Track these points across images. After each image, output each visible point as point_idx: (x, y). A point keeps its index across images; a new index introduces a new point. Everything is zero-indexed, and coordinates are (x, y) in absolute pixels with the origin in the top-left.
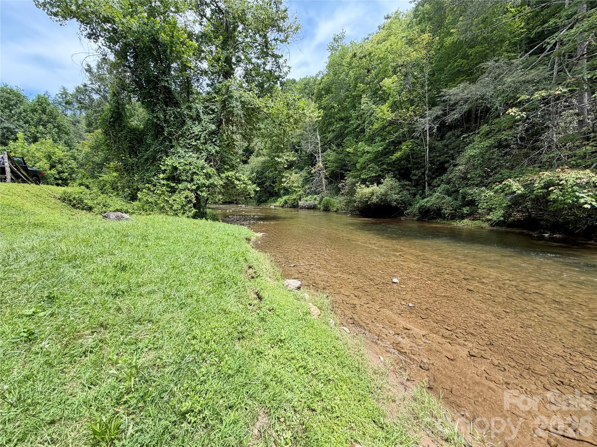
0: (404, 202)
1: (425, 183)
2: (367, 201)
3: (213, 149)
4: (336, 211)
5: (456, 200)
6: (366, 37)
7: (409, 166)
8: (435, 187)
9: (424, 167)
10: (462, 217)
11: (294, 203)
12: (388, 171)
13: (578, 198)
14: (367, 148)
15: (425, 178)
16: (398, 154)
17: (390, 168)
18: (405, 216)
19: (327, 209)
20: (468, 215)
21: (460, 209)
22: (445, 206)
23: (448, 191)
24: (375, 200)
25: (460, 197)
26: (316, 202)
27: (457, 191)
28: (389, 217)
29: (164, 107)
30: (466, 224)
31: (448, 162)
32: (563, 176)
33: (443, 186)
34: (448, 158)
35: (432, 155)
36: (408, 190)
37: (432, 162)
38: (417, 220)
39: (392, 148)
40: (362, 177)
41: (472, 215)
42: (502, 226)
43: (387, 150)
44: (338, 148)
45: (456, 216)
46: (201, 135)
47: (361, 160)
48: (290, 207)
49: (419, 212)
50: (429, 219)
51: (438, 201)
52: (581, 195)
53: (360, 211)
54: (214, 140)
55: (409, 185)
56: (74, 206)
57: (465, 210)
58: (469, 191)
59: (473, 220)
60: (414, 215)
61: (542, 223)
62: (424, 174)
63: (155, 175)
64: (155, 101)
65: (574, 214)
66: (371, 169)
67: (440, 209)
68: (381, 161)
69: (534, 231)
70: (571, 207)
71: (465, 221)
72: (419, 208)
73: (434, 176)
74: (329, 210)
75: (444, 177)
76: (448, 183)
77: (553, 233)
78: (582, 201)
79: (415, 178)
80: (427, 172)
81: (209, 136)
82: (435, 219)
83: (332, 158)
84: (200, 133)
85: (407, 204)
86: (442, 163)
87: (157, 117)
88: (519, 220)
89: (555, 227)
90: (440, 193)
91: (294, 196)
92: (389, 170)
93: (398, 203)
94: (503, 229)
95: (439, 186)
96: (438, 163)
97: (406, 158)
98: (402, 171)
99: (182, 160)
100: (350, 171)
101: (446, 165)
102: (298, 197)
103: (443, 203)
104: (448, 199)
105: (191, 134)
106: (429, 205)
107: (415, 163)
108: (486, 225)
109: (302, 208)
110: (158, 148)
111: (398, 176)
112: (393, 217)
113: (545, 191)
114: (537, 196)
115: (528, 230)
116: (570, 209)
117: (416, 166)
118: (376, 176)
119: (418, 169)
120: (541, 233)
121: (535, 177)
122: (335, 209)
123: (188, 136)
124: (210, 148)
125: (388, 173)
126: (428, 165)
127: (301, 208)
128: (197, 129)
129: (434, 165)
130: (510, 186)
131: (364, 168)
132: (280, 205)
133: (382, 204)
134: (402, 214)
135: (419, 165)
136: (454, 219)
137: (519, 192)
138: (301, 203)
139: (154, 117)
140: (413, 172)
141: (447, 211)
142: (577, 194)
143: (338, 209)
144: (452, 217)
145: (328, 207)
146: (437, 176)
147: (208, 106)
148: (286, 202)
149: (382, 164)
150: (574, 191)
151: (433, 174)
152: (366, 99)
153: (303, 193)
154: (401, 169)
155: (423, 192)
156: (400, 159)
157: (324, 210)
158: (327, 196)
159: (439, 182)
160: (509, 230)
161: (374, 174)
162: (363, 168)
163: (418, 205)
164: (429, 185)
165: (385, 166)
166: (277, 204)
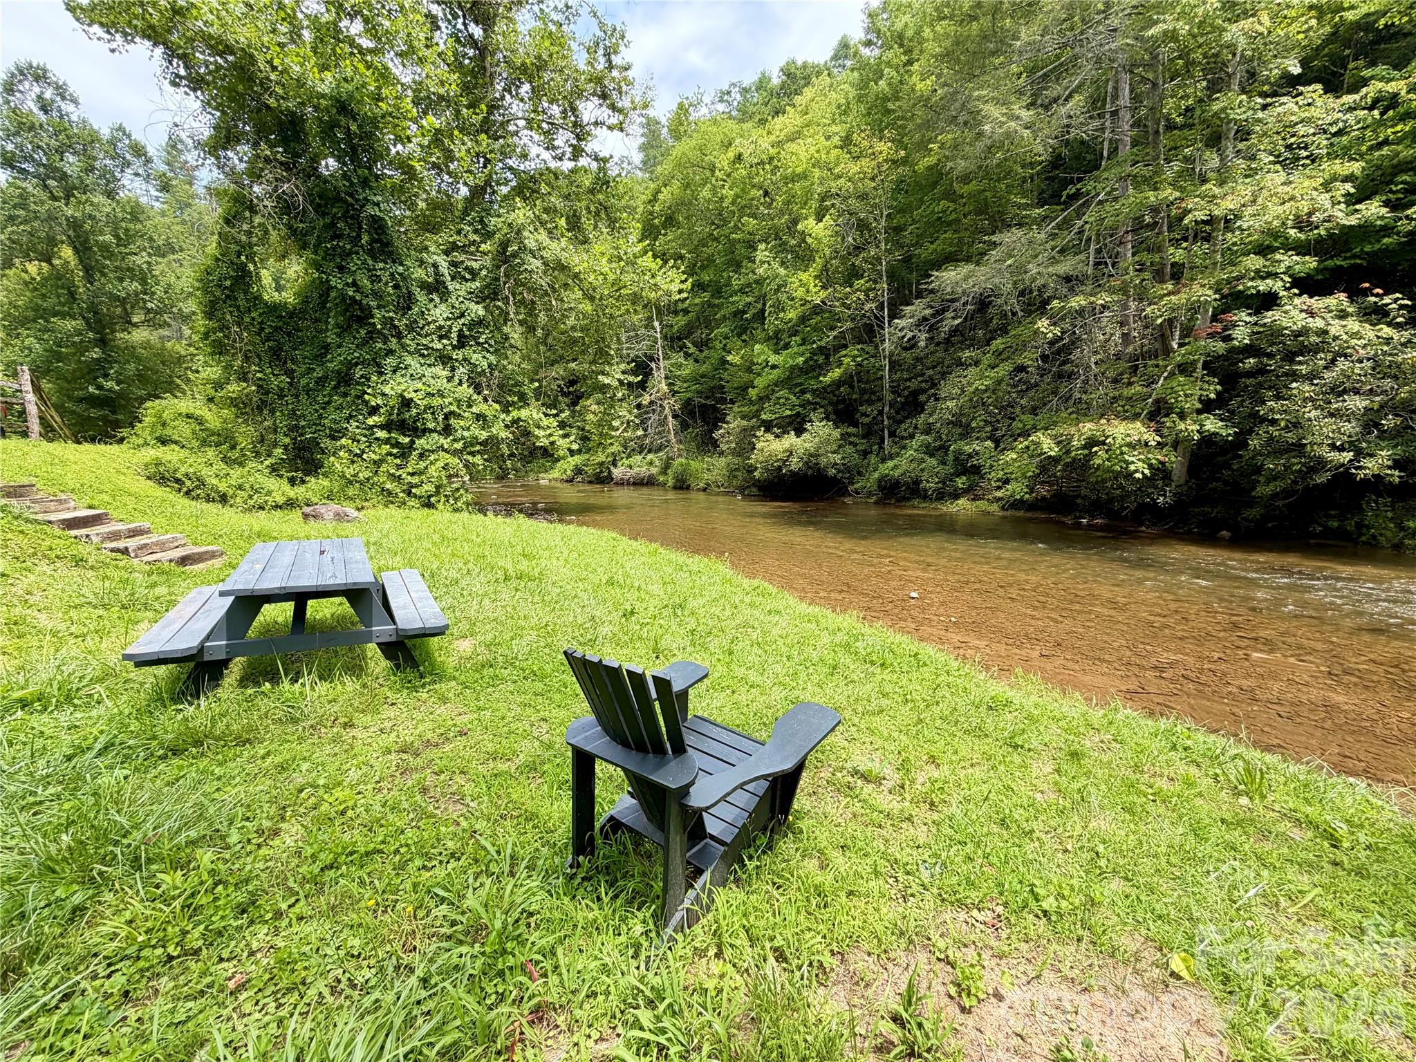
0: (847, 469)
1: (883, 431)
2: (780, 468)
3: (481, 360)
4: (704, 490)
5: (944, 463)
6: (725, 88)
7: (855, 396)
8: (902, 438)
9: (880, 399)
10: (956, 496)
11: (602, 472)
12: (815, 406)
13: (1128, 463)
14: (773, 359)
15: (883, 421)
16: (836, 374)
17: (818, 400)
18: (850, 495)
19: (682, 485)
20: (966, 491)
21: (951, 480)
22: (925, 475)
23: (928, 446)
24: (795, 464)
25: (951, 457)
26: (654, 471)
27: (944, 448)
28: (822, 500)
29: (370, 262)
30: (962, 507)
31: (924, 391)
32: (1110, 430)
33: (920, 439)
34: (924, 385)
35: (895, 377)
36: (855, 445)
37: (895, 390)
38: (876, 503)
39: (821, 360)
40: (764, 417)
41: (970, 491)
42: (1020, 509)
43: (811, 363)
44: (701, 351)
45: (946, 493)
46: (450, 327)
47: (760, 382)
48: (590, 482)
49: (879, 487)
50: (898, 501)
51: (913, 465)
52: (1131, 459)
53: (760, 488)
54: (481, 340)
55: (854, 435)
56: (188, 493)
57: (961, 482)
58: (966, 448)
59: (974, 500)
60: (870, 494)
61: (1079, 501)
62: (881, 412)
63: (351, 416)
64: (348, 247)
65: (1121, 487)
66: (782, 401)
67: (917, 482)
68: (801, 384)
69: (1065, 516)
70: (1117, 475)
71: (961, 501)
72: (880, 481)
73: (899, 417)
74: (688, 488)
75: (921, 419)
76: (927, 432)
77: (1093, 517)
78: (1132, 467)
79: (866, 420)
80: (887, 409)
81: (470, 330)
82: (909, 499)
83: (685, 372)
84: (449, 323)
85: (853, 472)
86: (915, 394)
87: (354, 284)
88: (1044, 498)
89: (1096, 508)
90: (916, 450)
91: (601, 457)
92: (816, 403)
93: (839, 471)
94: (1021, 513)
95: (912, 437)
96: (906, 393)
97: (847, 380)
98: (841, 407)
99: (419, 385)
100: (732, 402)
101: (922, 398)
102: (610, 459)
103: (922, 470)
104: (931, 462)
105: (429, 324)
106: (897, 473)
107: (863, 392)
108: (994, 508)
109: (622, 483)
110: (356, 354)
111: (833, 416)
112: (827, 499)
113: (1086, 452)
114: (1074, 459)
115: (1057, 513)
116: (1116, 478)
117: (866, 397)
118: (790, 416)
119: (870, 402)
120: (1076, 518)
121: (1073, 430)
122: (702, 485)
123: (422, 328)
124: (475, 357)
125: (815, 409)
126: (889, 397)
127: (616, 484)
128: (440, 313)
129: (899, 395)
130: (1038, 444)
131: (768, 398)
132: (565, 477)
133: (810, 472)
134: (845, 493)
135: (872, 396)
136: (941, 499)
137: (1052, 453)
138: (617, 472)
139: (347, 284)
140: (862, 409)
141: (931, 485)
142: (1126, 457)
143: (708, 484)
144: (941, 496)
145: (684, 481)
146: (907, 418)
147: (463, 262)
148: (578, 471)
149: (803, 392)
150: (1122, 453)
151: (897, 413)
152: (767, 253)
153: (621, 449)
154: (838, 402)
155: (881, 448)
156: (838, 384)
157: (675, 488)
158: (680, 456)
159: (911, 430)
160: (1029, 515)
161: (788, 413)
162: (762, 399)
163: (876, 475)
164: (892, 434)
165: (808, 396)
166: (555, 474)
